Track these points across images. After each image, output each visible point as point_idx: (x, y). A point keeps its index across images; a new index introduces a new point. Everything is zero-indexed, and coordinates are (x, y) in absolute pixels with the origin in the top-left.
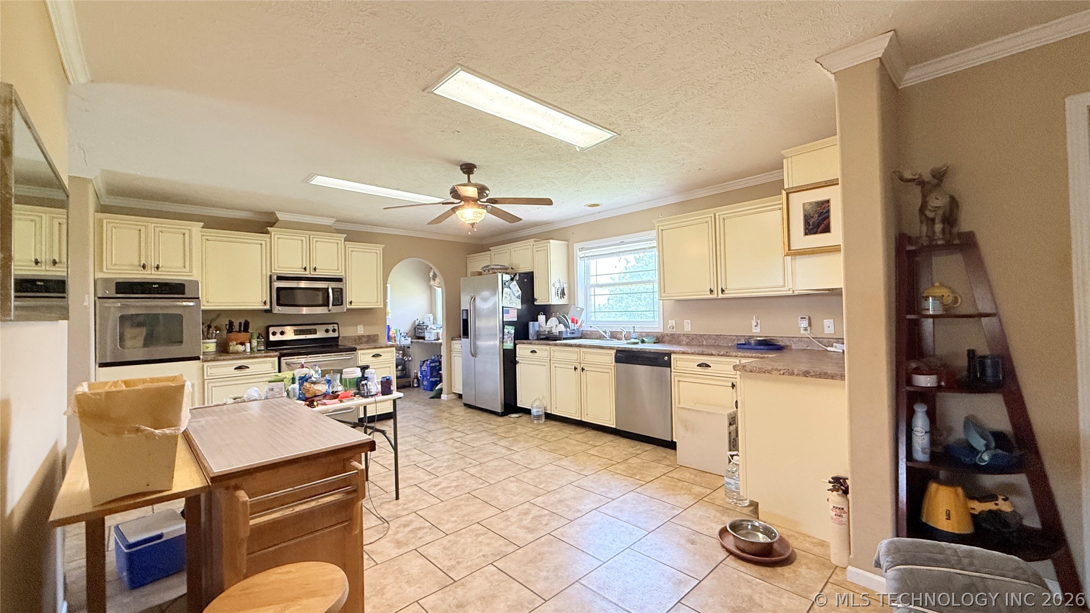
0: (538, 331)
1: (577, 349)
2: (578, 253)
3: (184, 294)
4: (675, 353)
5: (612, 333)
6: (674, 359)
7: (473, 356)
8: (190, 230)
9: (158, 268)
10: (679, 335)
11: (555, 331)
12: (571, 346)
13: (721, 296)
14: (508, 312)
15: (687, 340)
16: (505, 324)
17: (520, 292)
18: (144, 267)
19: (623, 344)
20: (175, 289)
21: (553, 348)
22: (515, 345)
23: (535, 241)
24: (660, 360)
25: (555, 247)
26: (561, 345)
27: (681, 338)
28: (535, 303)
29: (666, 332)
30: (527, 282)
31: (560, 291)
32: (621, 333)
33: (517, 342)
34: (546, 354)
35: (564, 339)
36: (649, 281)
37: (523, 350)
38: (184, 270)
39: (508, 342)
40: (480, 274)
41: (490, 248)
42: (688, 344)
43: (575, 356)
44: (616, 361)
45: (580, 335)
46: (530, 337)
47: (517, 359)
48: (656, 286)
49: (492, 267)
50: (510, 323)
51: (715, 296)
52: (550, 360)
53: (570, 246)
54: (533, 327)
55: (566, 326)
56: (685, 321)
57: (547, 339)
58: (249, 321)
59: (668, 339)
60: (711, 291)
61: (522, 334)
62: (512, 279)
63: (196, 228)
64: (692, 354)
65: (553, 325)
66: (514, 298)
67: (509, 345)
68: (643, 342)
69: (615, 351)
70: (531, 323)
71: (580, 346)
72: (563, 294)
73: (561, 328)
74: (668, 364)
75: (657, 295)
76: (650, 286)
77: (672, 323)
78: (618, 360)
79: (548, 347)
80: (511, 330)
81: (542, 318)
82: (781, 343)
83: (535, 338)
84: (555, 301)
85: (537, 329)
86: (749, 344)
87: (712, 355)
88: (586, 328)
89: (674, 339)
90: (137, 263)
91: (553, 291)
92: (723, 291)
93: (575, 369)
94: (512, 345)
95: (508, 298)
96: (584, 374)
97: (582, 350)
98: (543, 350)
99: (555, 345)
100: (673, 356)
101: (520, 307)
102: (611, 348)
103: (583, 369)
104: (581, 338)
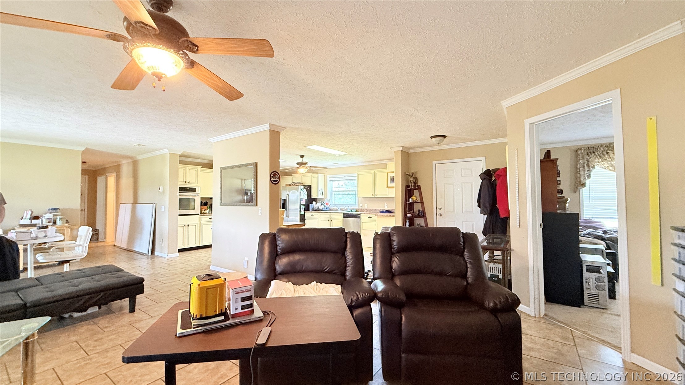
0: (313, 208)
1: (329, 214)
2: (329, 179)
3: (195, 191)
4: (362, 214)
5: (341, 208)
6: (362, 216)
7: (287, 217)
8: (198, 169)
9: (189, 182)
10: (363, 209)
11: (320, 208)
12: (327, 212)
13: (376, 197)
14: (302, 200)
15: (366, 211)
16: (301, 205)
17: (307, 193)
18: (185, 182)
19: (345, 212)
20: (193, 190)
21: (320, 213)
22: (305, 213)
23: (312, 174)
24: (357, 216)
25: (320, 177)
26: (323, 212)
27: (364, 210)
28: (312, 197)
29: (359, 208)
30: (309, 189)
31: (322, 193)
32: (344, 209)
33: (305, 212)
34: (317, 216)
35: (324, 210)
36: (354, 191)
37: (308, 215)
38: (196, 183)
39: (302, 212)
40: (290, 185)
41: (292, 175)
42: (366, 212)
43: (329, 216)
44: (343, 217)
45: (329, 209)
46: (310, 210)
47: (305, 218)
48: (357, 192)
49: (296, 183)
50: (303, 205)
51: (374, 196)
52: (319, 218)
53: (325, 176)
54: (311, 206)
55: (325, 206)
56: (366, 204)
57: (316, 210)
58: (207, 201)
59: (360, 210)
60: (373, 195)
61: (307, 209)
62: (304, 188)
63: (199, 168)
64: (367, 214)
65: (319, 205)
66: (305, 195)
67: (302, 213)
68: (352, 211)
69: (343, 214)
70: (310, 205)
71: (331, 213)
72: (323, 194)
73: (323, 206)
74: (360, 217)
75: (357, 195)
76: (354, 192)
77: (361, 205)
78: (344, 217)
79: (318, 213)
80: (303, 207)
81: (314, 203)
82: (392, 211)
83: (312, 210)
84: (320, 196)
85: (313, 207)
86: (383, 211)
87: (372, 214)
88: (331, 207)
89: (362, 210)
90: (183, 181)
91: (319, 193)
92: (376, 195)
93: (329, 220)
94: (304, 213)
95: (303, 195)
96: (332, 222)
97: (331, 214)
98: (316, 214)
99: (321, 212)
100: (361, 215)
101: (307, 199)
102: (342, 213)
103: (331, 221)
104: (329, 210)
